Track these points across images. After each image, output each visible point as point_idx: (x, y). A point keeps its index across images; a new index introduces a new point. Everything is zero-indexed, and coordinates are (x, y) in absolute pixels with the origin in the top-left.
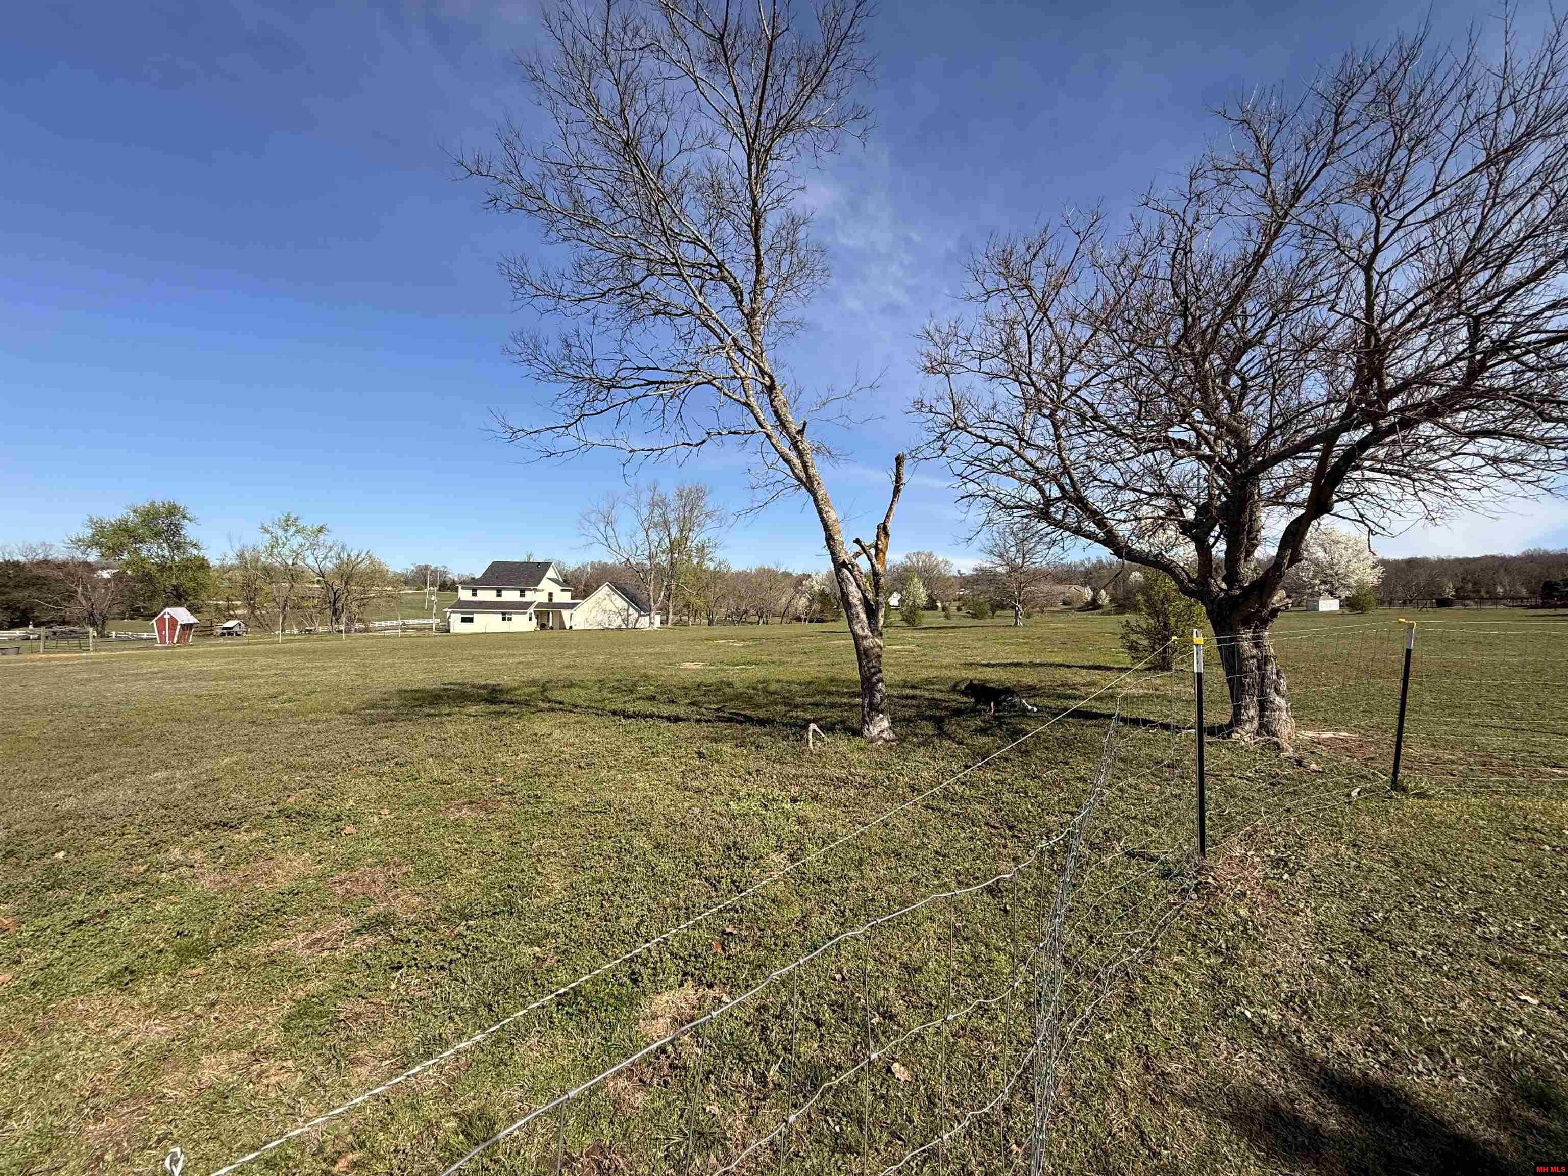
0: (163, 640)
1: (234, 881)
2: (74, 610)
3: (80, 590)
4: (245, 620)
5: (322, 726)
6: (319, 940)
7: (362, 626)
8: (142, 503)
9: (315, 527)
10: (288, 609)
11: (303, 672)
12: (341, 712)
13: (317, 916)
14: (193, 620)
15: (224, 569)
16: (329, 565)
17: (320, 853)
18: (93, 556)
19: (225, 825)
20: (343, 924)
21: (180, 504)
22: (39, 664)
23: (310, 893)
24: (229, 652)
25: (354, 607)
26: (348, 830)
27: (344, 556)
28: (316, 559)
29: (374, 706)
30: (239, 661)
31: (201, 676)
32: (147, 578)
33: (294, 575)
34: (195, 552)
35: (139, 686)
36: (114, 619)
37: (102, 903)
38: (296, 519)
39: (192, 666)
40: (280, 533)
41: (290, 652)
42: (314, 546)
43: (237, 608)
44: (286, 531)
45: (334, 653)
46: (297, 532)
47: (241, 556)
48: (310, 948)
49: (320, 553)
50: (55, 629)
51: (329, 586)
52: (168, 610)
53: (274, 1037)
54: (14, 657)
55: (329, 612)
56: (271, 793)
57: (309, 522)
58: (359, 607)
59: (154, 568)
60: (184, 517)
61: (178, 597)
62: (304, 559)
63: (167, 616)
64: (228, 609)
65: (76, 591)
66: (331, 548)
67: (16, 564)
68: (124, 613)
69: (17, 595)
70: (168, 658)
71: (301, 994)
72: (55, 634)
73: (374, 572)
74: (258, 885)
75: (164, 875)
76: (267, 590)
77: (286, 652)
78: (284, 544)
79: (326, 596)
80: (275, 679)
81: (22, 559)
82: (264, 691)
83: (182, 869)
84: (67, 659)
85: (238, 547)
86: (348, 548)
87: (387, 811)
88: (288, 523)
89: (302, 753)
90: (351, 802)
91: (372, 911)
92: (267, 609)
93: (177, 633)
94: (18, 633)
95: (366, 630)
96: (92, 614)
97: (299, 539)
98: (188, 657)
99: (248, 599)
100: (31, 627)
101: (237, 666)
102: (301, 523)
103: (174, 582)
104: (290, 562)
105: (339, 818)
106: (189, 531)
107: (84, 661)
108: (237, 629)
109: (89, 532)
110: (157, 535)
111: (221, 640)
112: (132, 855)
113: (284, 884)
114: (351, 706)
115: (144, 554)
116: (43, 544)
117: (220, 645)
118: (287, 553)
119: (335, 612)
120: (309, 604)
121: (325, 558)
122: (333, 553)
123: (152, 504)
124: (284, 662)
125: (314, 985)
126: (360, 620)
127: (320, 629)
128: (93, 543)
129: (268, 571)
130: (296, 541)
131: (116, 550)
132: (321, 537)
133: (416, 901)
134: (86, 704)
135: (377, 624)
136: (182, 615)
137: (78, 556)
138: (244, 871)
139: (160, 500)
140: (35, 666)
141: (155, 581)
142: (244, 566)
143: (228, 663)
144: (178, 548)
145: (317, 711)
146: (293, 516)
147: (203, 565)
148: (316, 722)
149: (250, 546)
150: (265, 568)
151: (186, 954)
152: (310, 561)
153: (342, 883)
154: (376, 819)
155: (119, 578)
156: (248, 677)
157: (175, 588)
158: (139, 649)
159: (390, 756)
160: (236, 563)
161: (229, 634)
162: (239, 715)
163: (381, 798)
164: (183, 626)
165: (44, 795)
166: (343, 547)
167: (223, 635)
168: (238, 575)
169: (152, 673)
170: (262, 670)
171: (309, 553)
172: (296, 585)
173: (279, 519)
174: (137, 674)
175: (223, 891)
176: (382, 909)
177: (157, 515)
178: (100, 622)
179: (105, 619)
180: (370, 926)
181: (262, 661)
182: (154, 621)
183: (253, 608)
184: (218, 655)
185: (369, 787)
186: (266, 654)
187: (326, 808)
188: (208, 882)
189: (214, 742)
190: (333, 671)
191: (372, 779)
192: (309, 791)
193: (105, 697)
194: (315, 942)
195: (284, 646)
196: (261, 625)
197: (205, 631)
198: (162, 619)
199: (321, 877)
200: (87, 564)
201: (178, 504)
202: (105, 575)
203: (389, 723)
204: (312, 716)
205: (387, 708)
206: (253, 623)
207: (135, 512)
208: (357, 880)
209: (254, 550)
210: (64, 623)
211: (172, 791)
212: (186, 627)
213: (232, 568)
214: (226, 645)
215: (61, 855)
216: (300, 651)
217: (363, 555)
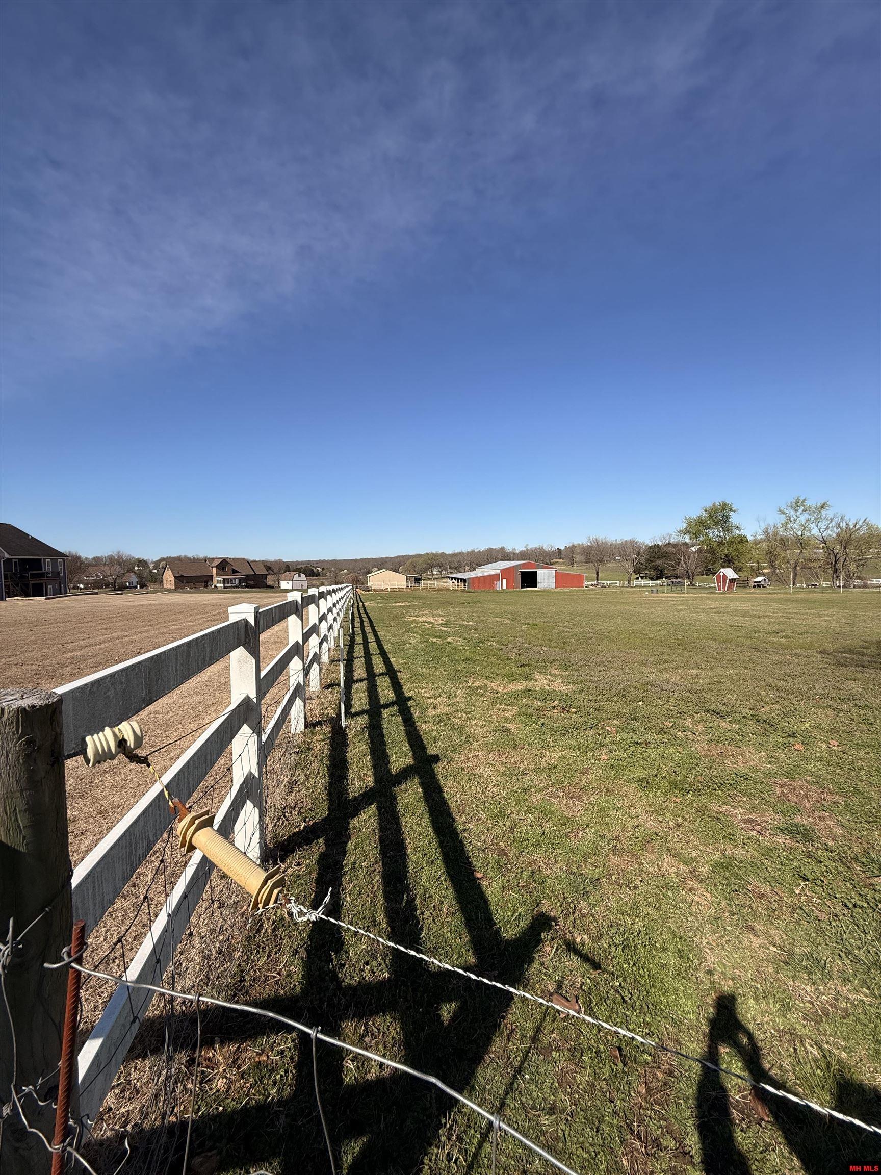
0: (720, 590)
1: (714, 753)
2: (681, 570)
3: (682, 558)
4: (769, 577)
5: (802, 661)
6: (754, 821)
7: (861, 583)
8: (709, 505)
9: (819, 505)
10: (798, 568)
11: (803, 617)
12: (821, 652)
13: (756, 802)
14: (736, 576)
15: (756, 542)
16: (832, 533)
17: (772, 757)
18: (687, 539)
19: (718, 714)
20: (772, 818)
21: (728, 502)
22: (664, 599)
23: (755, 783)
24: (756, 598)
25: (852, 567)
26: (797, 746)
27: (843, 525)
28: (819, 530)
29: (851, 651)
30: (760, 605)
31: (735, 613)
32: (712, 551)
33: (802, 543)
34: (737, 532)
35: (702, 616)
36: (698, 575)
37: (648, 737)
38: (804, 501)
39: (732, 606)
40: (792, 512)
41: (797, 601)
42: (817, 521)
43: (764, 568)
44: (796, 511)
45: (830, 603)
46: (805, 510)
47: (766, 532)
48: (745, 823)
49: (822, 525)
50: (672, 580)
51: (829, 550)
52: (722, 570)
53: (705, 870)
54: (656, 595)
55: (830, 571)
56: (752, 701)
57: (813, 502)
58: (857, 567)
59: (715, 544)
60: (731, 510)
61: (728, 562)
62: (810, 531)
63: (722, 574)
64: (758, 569)
65: (681, 560)
66: (832, 520)
67: (658, 546)
68: (703, 572)
69: (659, 562)
70: (722, 599)
71: (728, 852)
72: (673, 582)
73: (871, 536)
74: (725, 762)
75: (680, 733)
76: (783, 555)
77: (793, 601)
78: (795, 521)
79: (828, 558)
80: (781, 620)
81: (660, 543)
82: (770, 628)
83: (689, 733)
84: (676, 597)
85: (763, 526)
86: (847, 518)
87: (835, 743)
88: (798, 504)
89: (782, 677)
90: (807, 725)
91: (798, 819)
92: (783, 569)
93: (727, 585)
94: (659, 582)
95: (865, 586)
96: (688, 572)
97: (806, 516)
98: (731, 600)
99: (771, 562)
100: (664, 579)
101: (759, 608)
102: (807, 503)
103: (726, 552)
104: (799, 533)
105: (793, 735)
106: (734, 519)
107: (681, 599)
108: (763, 583)
109: (684, 525)
110: (717, 523)
111: (753, 590)
112: (668, 715)
113: (741, 768)
114: (831, 648)
115: (711, 535)
116: (668, 534)
117: (752, 593)
118: (797, 527)
119: (836, 571)
120: (816, 565)
121: (827, 528)
122: (833, 524)
123: (714, 505)
124: (791, 608)
125: (740, 852)
126: (858, 578)
127: (824, 585)
128: (687, 532)
129: (783, 541)
130: (803, 519)
131: (696, 535)
132: (824, 512)
133: (839, 831)
134: (677, 623)
135: (875, 581)
136: (730, 573)
137: (681, 539)
138: (721, 748)
139: (718, 501)
140: (662, 600)
141: (716, 552)
142: (768, 539)
143: (752, 606)
144: (728, 530)
145: (802, 648)
146: (802, 499)
147: (743, 540)
148: (798, 656)
149: (772, 524)
150: (782, 539)
151: (674, 785)
152: (815, 532)
153: (782, 786)
154: (824, 746)
155: (700, 551)
156: (764, 616)
157: (727, 556)
158: (708, 593)
159: (851, 698)
160: (762, 537)
161: (758, 586)
162: (749, 642)
163: (833, 730)
164: (730, 580)
165: (644, 669)
166: (842, 518)
167: (754, 586)
168: (764, 545)
169: (711, 608)
170: (774, 613)
171: (813, 525)
172: (804, 551)
173: (791, 503)
174: (703, 609)
175: (705, 757)
176: (805, 822)
177: (716, 511)
178: (691, 577)
179: (693, 575)
180: (792, 831)
181: (776, 606)
182: (715, 577)
183: (773, 567)
184: (750, 600)
185: (825, 719)
186: (779, 601)
187: (786, 724)
188: (700, 746)
189: (728, 658)
190: (826, 618)
191: (829, 712)
192: (777, 707)
193: (686, 620)
194: (750, 821)
195: (793, 596)
196: (780, 580)
197: (743, 584)
198: (719, 576)
199: (769, 775)
200: (686, 544)
201: (727, 502)
202: (693, 549)
203: (859, 669)
204: (798, 651)
205: (863, 654)
206: (774, 578)
207: (706, 511)
208: (795, 789)
209: (774, 527)
210: (676, 577)
211: (696, 683)
212: (732, 581)
213: (760, 541)
214: (755, 593)
215: (641, 703)
216: (803, 601)
217: (860, 523)
